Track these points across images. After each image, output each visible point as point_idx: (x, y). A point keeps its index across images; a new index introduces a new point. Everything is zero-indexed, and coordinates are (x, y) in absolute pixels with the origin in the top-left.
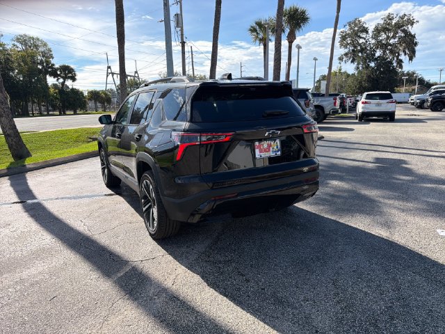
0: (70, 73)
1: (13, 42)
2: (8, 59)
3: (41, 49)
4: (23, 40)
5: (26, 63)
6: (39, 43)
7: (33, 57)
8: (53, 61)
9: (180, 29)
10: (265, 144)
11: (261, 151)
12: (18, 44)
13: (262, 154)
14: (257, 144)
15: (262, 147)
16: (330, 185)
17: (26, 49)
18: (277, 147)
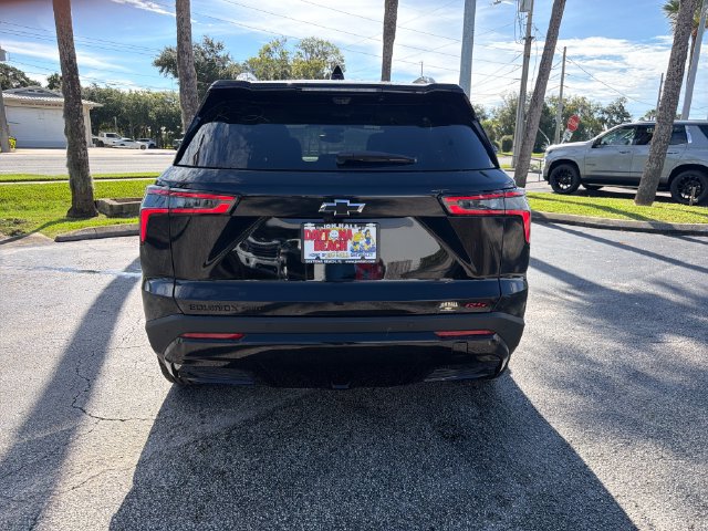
1: (298, 50)
2: (286, 72)
3: (331, 58)
4: (308, 46)
6: (329, 50)
9: (526, 14)
10: (334, 231)
11: (319, 246)
12: (303, 52)
13: (321, 252)
14: (310, 227)
15: (323, 238)
16: (657, 347)
17: (312, 59)
18: (368, 243)
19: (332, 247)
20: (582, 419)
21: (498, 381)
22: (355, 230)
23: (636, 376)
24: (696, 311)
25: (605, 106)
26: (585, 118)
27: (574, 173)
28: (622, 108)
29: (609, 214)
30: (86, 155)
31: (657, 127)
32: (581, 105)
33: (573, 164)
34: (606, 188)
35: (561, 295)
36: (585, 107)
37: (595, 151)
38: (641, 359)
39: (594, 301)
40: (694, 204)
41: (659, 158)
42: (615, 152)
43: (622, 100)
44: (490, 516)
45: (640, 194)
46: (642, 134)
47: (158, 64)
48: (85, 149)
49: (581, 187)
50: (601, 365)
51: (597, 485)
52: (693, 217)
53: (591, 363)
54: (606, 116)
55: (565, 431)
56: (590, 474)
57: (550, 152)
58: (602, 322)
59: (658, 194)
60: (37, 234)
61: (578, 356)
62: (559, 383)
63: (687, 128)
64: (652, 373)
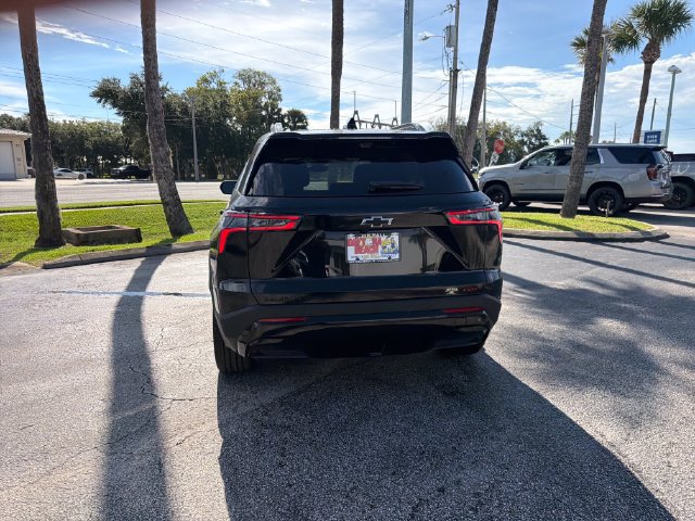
0: (301, 121)
1: (235, 80)
2: (225, 102)
3: (268, 88)
4: (245, 76)
5: (246, 108)
6: (266, 80)
7: (256, 99)
8: (280, 105)
9: (452, 49)
10: (368, 240)
11: (358, 250)
12: (240, 82)
13: (359, 255)
14: (351, 237)
15: (361, 243)
16: (593, 327)
17: (249, 89)
18: (393, 246)
19: (367, 250)
20: (544, 377)
21: (476, 356)
22: (384, 238)
23: (578, 347)
24: (619, 300)
25: (524, 129)
26: (507, 140)
27: (505, 191)
28: (539, 131)
29: (540, 226)
30: (54, 186)
31: (574, 150)
32: (502, 129)
33: (504, 184)
34: (533, 205)
35: (511, 293)
36: (506, 131)
37: (523, 172)
38: (581, 336)
39: (539, 296)
40: (610, 216)
41: (578, 177)
42: (539, 172)
43: (539, 123)
44: (492, 438)
45: (564, 209)
46: (562, 156)
47: (95, 95)
48: (53, 181)
49: (512, 204)
50: (551, 341)
51: (562, 415)
52: (610, 227)
53: (543, 340)
54: (526, 139)
55: (534, 386)
56: (555, 410)
57: (483, 174)
58: (547, 311)
59: (579, 208)
60: (18, 263)
61: (533, 336)
62: (522, 355)
63: (599, 150)
64: (590, 344)
